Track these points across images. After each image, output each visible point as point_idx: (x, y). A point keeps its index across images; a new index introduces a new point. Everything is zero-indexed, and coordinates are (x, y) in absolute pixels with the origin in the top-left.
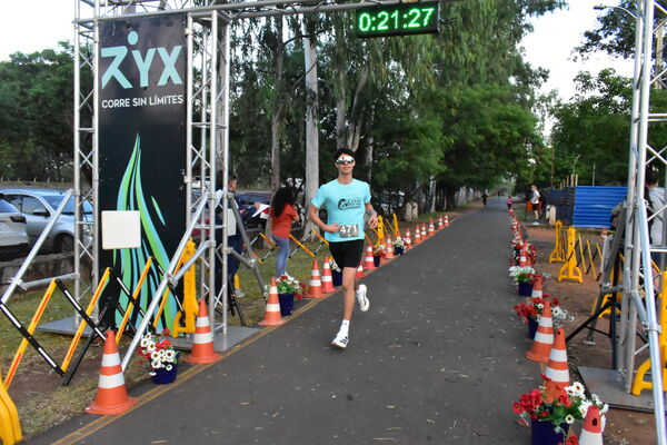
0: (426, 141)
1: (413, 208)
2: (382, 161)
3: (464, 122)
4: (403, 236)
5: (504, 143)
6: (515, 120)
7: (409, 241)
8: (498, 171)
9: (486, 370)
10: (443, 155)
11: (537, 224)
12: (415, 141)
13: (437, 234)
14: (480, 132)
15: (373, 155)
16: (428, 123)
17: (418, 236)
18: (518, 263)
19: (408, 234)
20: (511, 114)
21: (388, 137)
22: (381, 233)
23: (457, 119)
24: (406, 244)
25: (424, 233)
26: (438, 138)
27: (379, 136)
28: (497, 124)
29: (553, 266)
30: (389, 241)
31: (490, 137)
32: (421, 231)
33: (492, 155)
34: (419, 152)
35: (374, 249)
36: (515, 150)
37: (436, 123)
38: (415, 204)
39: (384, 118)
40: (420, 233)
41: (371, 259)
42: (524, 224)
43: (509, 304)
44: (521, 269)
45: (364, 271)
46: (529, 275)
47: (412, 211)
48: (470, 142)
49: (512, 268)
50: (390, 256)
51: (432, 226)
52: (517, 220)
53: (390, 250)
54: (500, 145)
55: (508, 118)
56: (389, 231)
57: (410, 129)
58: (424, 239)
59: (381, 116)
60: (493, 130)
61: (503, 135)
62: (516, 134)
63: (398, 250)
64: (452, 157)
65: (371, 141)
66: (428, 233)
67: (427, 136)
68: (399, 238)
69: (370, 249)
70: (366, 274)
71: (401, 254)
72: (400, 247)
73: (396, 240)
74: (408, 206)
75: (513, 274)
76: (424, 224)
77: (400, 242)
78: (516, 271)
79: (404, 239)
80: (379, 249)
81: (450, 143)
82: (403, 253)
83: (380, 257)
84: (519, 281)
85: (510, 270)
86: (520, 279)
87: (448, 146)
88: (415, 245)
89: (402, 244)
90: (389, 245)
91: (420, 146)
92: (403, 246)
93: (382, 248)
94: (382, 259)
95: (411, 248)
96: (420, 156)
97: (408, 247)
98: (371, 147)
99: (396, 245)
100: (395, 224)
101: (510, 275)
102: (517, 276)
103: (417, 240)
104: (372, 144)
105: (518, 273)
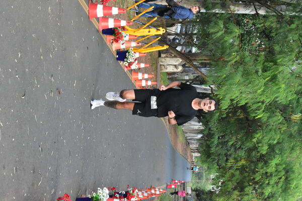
0: (260, 82)
1: (176, 66)
2: (237, 31)
3: (284, 128)
4: (139, 60)
5: (258, 177)
6: (285, 190)
7: (133, 67)
8: (222, 170)
9: (4, 167)
10: (243, 103)
12: (260, 71)
14: (272, 148)
15: (244, 15)
16: (283, 86)
17: (140, 76)
18: (112, 196)
19: (142, 65)
20: (293, 186)
21: (266, 34)
22: (144, 32)
23: (288, 120)
24: (130, 64)
26: (263, 98)
27: (267, 24)
28: (281, 168)
30: (134, 44)
31: (264, 159)
32: (147, 80)
33: (243, 162)
34: (246, 74)
35: (123, 28)
36: (249, 189)
37: (284, 95)
38: (180, 69)
39: (290, 31)
40: (143, 79)
41: (111, 24)
43: (67, 187)
45: (98, 19)
48: (259, 135)
49: (106, 191)
50: (115, 47)
52: (161, 194)
53: (123, 47)
54: (254, 172)
55: (287, 181)
56: (145, 41)
57: (276, 63)
59: (293, 26)
60: (273, 162)
61: (267, 175)
62: (268, 191)
63: (122, 55)
64: (242, 116)
65: (262, 12)
67: (265, 84)
68: (137, 55)
69: (123, 23)
70: (94, 21)
71: (118, 59)
72: (126, 58)
73: (135, 53)
74: (178, 60)
75: (101, 191)
76: (156, 83)
77: (133, 56)
78: (104, 194)
79: (137, 61)
80: (124, 33)
81: (256, 113)
82: (119, 61)
83: (115, 35)
84: (92, 198)
85: (105, 188)
86: (95, 199)
87: (254, 111)
88: (129, 74)
89: (131, 60)
90: (129, 45)
91: (255, 76)
92: (128, 61)
93: (125, 37)
94: (112, 37)
95: (126, 70)
96: (242, 76)
97: (126, 67)
98: (254, 12)
99: (129, 53)
100: (154, 48)
101: (99, 188)
102: (98, 196)
103: (135, 77)
104: (257, 14)
105: (102, 197)
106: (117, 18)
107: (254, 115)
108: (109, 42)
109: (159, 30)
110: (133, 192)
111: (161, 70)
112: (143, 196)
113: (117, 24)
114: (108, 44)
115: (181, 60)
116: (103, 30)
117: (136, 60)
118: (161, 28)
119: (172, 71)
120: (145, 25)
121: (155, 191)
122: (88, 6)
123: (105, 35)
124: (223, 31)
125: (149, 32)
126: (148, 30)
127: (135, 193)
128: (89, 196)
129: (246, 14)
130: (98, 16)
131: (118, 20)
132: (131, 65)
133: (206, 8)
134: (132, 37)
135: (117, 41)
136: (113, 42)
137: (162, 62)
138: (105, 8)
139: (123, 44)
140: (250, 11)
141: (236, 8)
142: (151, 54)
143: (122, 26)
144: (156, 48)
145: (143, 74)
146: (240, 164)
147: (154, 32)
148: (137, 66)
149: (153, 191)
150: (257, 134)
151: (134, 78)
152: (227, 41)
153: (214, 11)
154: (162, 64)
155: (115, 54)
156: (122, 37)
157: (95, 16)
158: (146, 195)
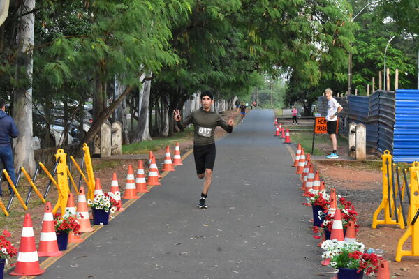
1: (113, 132)
2: (60, 42)
4: (107, 188)
5: (275, 13)
7: (117, 197)
8: (263, 63)
10: (168, 32)
11: (334, 157)
12: (119, 6)
13: (163, 182)
15: (37, 31)
17: (131, 186)
19: (115, 183)
22: (62, 182)
24: (113, 203)
25: (142, 180)
29: (380, 233)
30: (82, 199)
32: (137, 176)
33: (252, 34)
34: (127, 27)
35: (57, 216)
36: (293, 25)
40: (135, 181)
41: (50, 237)
42: (313, 159)
44: (341, 244)
45: (42, 259)
46: (357, 254)
47: (111, 138)
48: (215, 11)
49: (326, 244)
50: (86, 228)
51: (154, 166)
53: (87, 215)
54: (268, 18)
58: (143, 191)
63: (99, 216)
64: (186, 35)
65: (32, 4)
66: (148, 179)
68: (99, 192)
69: (49, 217)
70: (45, 265)
71: (106, 223)
72: (104, 210)
73: (95, 196)
74: (105, 129)
75: (328, 253)
76: (141, 162)
77: (101, 200)
78: (332, 248)
79: (109, 193)
80: (65, 216)
81: (184, 12)
82: (109, 220)
83: (68, 230)
84: (338, 267)
85: (322, 246)
86: (341, 262)
87: (181, 15)
88: (128, 204)
89: (107, 203)
90: (83, 207)
91: (129, 15)
92: (109, 206)
93: (70, 213)
94: (72, 234)
95: (122, 209)
96: (129, 33)
97: (118, 209)
98: (32, 17)
99: (96, 205)
100: (87, 165)
101: (323, 256)
102: (334, 257)
103: (132, 194)
104: (34, 11)
105: (337, 251)
106: (41, 227)
107: (187, 15)
108: (78, 238)
109: (59, 158)
110: (313, 195)
111: (119, 153)
112: (314, 179)
113: (50, 227)
114: (82, 239)
115: (104, 124)
116: (60, 249)
117: (106, 195)
118: (57, 156)
119: (120, 138)
120: (51, 181)
121: (300, 160)
122: (22, 276)
123: (68, 245)
124: (61, 62)
125: (62, 174)
126: (59, 176)
127: (313, 193)
128: (336, 272)
129: (35, 28)
130: (37, 260)
131: (43, 225)
132: (115, 201)
133: (25, 87)
134: (71, 202)
135: (78, 226)
136: (79, 233)
137: (107, 153)
138: (23, 249)
139: (82, 217)
140: (30, 22)
141: (26, 42)
142: (96, 169)
143: (53, 220)
144: (88, 163)
145: (127, 182)
146: (255, 39)
147: (62, 167)
148: (116, 193)
149: (302, 164)
150: (212, 13)
151: (134, 195)
152: (75, 57)
153: (31, 76)
154: (110, 153)
155: (97, 228)
156: (70, 218)
157: (36, 264)
158: (312, 176)
